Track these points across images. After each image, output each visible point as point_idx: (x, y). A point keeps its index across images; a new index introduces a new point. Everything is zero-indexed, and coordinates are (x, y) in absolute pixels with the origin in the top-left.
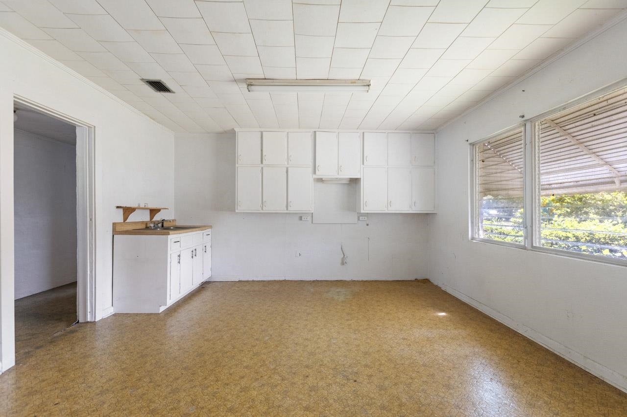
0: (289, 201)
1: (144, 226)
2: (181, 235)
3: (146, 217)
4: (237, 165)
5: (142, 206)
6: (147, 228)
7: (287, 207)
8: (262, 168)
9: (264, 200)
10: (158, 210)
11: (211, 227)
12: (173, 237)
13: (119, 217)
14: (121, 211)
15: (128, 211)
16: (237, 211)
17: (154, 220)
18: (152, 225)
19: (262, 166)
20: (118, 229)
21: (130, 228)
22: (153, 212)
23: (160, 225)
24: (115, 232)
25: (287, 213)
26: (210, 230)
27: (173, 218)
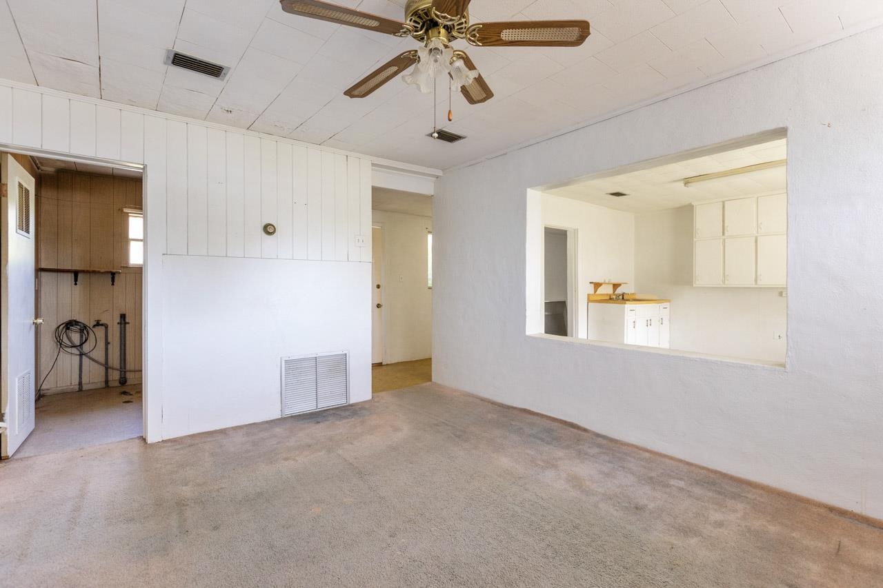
0: (759, 273)
1: (608, 298)
2: (637, 305)
3: (609, 290)
4: (694, 239)
5: (607, 282)
6: (610, 299)
7: (756, 281)
8: (724, 240)
9: (726, 274)
10: (619, 285)
11: (669, 301)
12: (628, 306)
13: (591, 290)
14: (593, 285)
15: (597, 285)
16: (694, 285)
17: (616, 292)
18: (614, 297)
19: (724, 237)
20: (591, 298)
21: (599, 298)
22: (616, 286)
23: (621, 297)
24: (589, 301)
25: (757, 288)
26: (668, 303)
27: (633, 292)
